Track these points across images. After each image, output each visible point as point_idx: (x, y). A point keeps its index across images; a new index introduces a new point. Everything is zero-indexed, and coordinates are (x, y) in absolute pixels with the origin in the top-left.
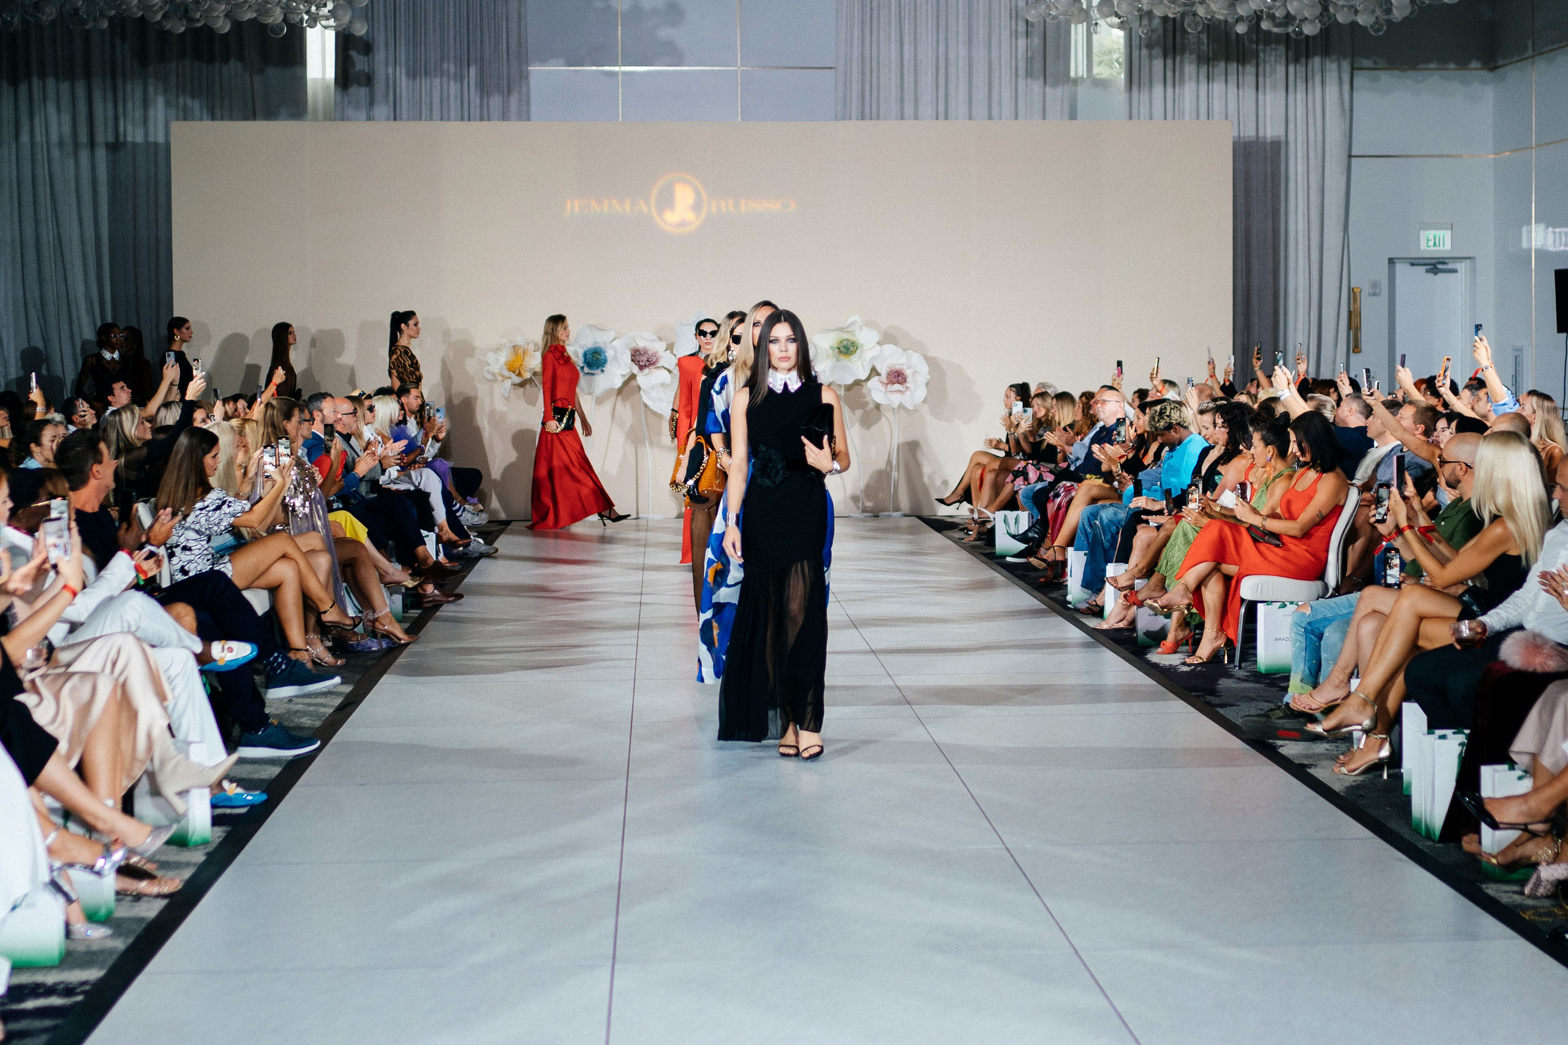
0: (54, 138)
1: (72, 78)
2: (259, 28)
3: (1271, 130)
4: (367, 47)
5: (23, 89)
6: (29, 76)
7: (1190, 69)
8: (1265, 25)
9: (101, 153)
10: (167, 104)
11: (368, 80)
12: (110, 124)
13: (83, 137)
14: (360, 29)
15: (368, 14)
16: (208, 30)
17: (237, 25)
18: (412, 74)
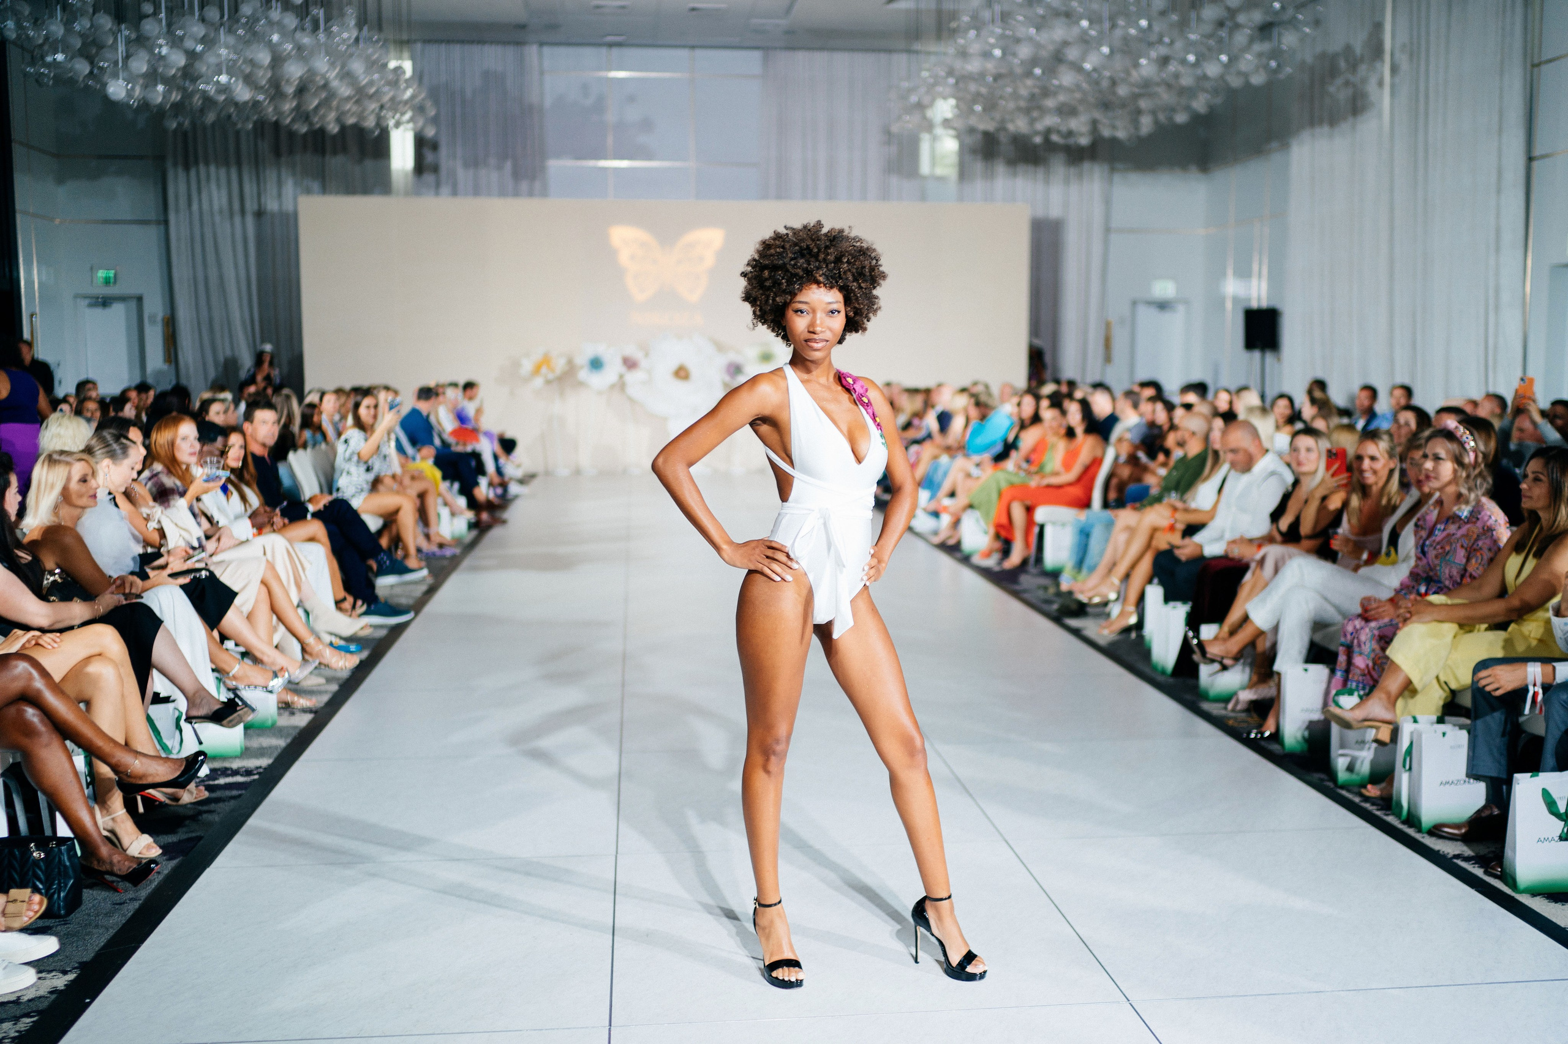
0: (216, 207)
1: (227, 164)
2: (359, 131)
3: (1055, 212)
4: (435, 146)
5: (193, 173)
6: (197, 163)
7: (1001, 168)
8: (1055, 138)
9: (250, 220)
10: (296, 184)
11: (435, 169)
12: (255, 200)
13: (236, 206)
14: (430, 132)
15: (435, 120)
16: (322, 131)
17: (343, 129)
18: (466, 165)
